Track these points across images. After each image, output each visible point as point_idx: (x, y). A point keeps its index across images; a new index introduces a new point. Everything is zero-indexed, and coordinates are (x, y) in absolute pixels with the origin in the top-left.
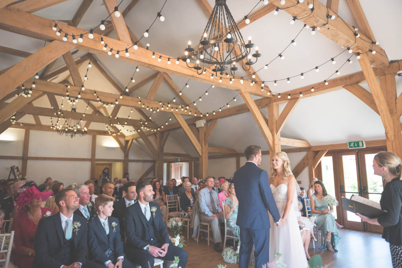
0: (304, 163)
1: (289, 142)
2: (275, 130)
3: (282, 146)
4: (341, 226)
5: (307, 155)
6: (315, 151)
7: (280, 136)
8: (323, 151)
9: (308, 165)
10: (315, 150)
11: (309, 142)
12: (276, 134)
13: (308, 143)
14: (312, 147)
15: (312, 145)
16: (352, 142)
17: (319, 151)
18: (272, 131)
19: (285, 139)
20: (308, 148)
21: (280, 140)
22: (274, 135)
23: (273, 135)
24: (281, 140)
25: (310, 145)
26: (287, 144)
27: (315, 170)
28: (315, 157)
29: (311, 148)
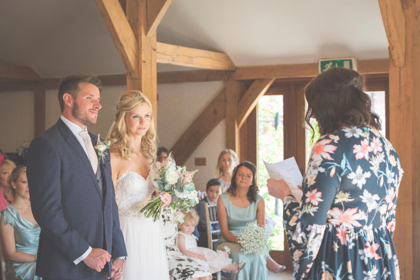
0: (215, 112)
1: (178, 55)
2: (142, 20)
3: (159, 65)
4: (281, 266)
5: (223, 91)
6: (244, 81)
7: (154, 39)
8: (262, 82)
9: (225, 117)
10: (244, 78)
11: (231, 58)
12: (146, 34)
13: (228, 59)
14: (237, 68)
15: (237, 64)
16: (328, 62)
17: (253, 81)
18: (134, 25)
19: (169, 48)
20: (226, 71)
21: (155, 50)
22: (141, 35)
23: (137, 37)
24: (158, 50)
25: (232, 64)
26: (173, 61)
27: (241, 131)
28: (242, 95)
29: (234, 71)
